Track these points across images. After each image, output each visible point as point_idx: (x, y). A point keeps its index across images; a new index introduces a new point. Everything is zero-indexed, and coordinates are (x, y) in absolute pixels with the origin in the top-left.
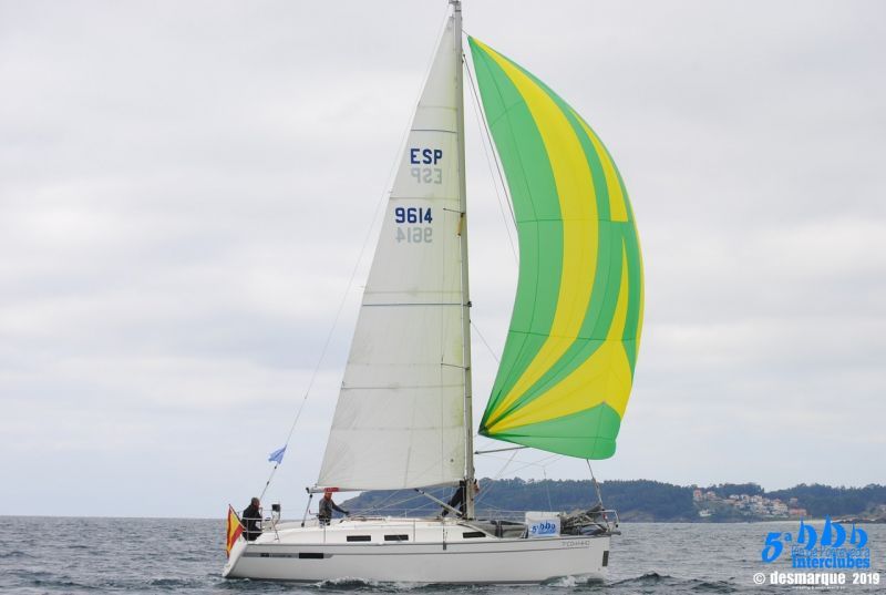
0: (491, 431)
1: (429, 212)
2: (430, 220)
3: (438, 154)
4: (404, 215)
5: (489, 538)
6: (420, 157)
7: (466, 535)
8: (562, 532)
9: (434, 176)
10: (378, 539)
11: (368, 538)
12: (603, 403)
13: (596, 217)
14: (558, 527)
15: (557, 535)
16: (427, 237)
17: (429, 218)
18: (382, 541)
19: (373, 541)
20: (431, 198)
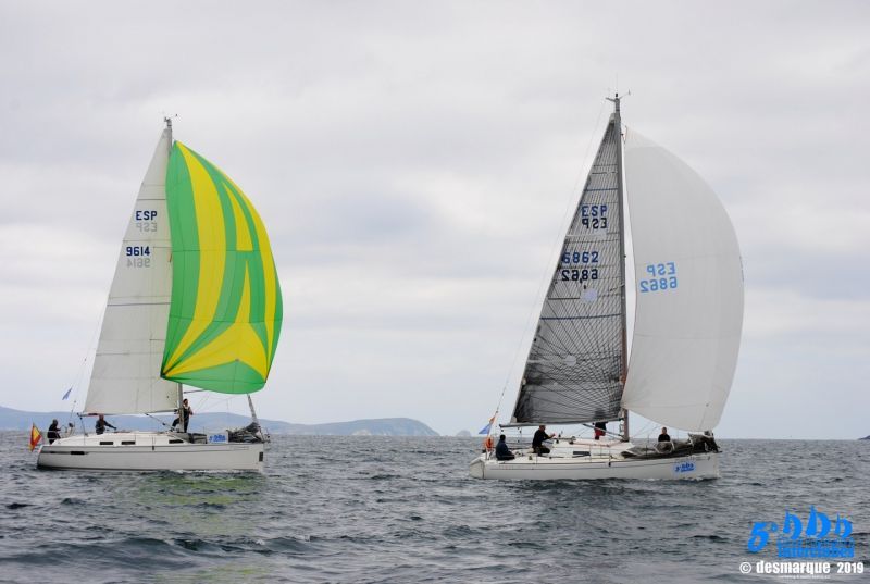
0: (167, 375)
1: (147, 248)
2: (148, 253)
3: (154, 214)
4: (131, 251)
5: (185, 443)
6: (142, 216)
7: (171, 442)
8: (230, 440)
9: (151, 227)
10: (117, 443)
11: (112, 443)
12: (237, 360)
13: (224, 248)
14: (227, 437)
15: (227, 442)
16: (146, 264)
17: (147, 252)
18: (120, 445)
19: (115, 445)
20: (149, 240)
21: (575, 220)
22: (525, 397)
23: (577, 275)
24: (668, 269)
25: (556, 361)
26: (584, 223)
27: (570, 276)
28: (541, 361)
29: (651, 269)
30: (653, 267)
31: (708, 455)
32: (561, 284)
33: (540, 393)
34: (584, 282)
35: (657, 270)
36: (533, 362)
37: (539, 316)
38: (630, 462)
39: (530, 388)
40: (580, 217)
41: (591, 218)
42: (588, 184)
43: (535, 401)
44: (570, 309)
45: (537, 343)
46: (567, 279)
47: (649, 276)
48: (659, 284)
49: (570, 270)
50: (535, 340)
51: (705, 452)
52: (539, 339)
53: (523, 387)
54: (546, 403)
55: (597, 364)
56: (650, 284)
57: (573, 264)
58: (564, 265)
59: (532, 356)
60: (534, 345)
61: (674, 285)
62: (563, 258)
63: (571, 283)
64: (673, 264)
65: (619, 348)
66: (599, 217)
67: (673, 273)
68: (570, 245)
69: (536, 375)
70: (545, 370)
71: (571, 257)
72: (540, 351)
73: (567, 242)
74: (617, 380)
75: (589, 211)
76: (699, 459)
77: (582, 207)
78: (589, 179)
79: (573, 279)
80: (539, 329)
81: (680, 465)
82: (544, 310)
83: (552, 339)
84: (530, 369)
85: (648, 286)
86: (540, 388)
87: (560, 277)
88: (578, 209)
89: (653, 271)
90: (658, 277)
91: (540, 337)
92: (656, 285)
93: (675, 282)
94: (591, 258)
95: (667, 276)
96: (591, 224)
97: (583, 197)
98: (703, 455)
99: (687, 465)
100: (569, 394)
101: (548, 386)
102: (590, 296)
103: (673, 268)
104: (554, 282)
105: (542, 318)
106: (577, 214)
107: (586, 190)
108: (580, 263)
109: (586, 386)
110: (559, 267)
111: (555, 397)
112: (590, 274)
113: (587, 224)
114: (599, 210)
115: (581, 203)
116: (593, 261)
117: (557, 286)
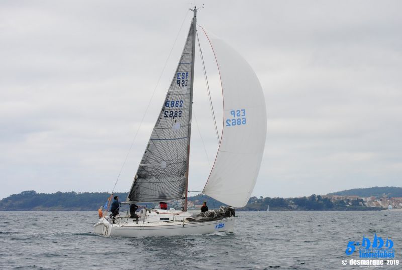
21: (173, 81)
22: (136, 186)
23: (172, 114)
24: (242, 113)
25: (156, 165)
26: (178, 83)
27: (168, 114)
28: (148, 165)
29: (232, 112)
30: (234, 111)
31: (231, 218)
32: (163, 119)
33: (144, 183)
34: (175, 118)
35: (236, 113)
36: (143, 165)
37: (149, 138)
38: (193, 224)
39: (140, 181)
40: (177, 80)
41: (182, 80)
42: (181, 60)
43: (141, 188)
44: (167, 134)
45: (147, 154)
46: (167, 116)
47: (231, 117)
48: (237, 122)
49: (169, 112)
50: (146, 152)
51: (229, 216)
52: (148, 152)
53: (136, 180)
54: (147, 190)
55: (176, 166)
56: (232, 121)
57: (171, 108)
58: (166, 108)
59: (143, 162)
60: (145, 155)
61: (244, 122)
62: (166, 104)
63: (169, 119)
64: (244, 110)
65: (186, 157)
66: (185, 80)
67: (244, 115)
68: (170, 96)
69: (144, 173)
70: (149, 170)
71: (170, 103)
72: (148, 159)
73: (169, 94)
74: (184, 175)
75: (181, 76)
76: (227, 221)
77: (178, 73)
78: (182, 57)
79: (170, 117)
80: (149, 146)
81: (218, 224)
82: (152, 135)
83: (155, 152)
84: (141, 169)
85: (230, 123)
86: (145, 181)
87: (164, 115)
88: (176, 74)
89: (234, 114)
90: (236, 118)
91: (148, 151)
92: (235, 122)
93: (245, 121)
94: (180, 104)
95: (241, 117)
96: (181, 83)
97: (178, 68)
98: (228, 218)
99: (221, 224)
100: (160, 184)
101: (150, 180)
102: (177, 126)
103: (244, 113)
104: (160, 118)
105: (151, 139)
106: (175, 78)
107: (180, 64)
108: (175, 107)
109: (169, 179)
110: (163, 109)
111: (152, 186)
112: (179, 113)
113: (180, 84)
114: (185, 76)
115: (177, 71)
116: (181, 106)
117: (161, 120)
